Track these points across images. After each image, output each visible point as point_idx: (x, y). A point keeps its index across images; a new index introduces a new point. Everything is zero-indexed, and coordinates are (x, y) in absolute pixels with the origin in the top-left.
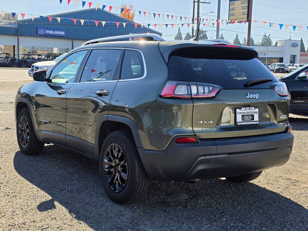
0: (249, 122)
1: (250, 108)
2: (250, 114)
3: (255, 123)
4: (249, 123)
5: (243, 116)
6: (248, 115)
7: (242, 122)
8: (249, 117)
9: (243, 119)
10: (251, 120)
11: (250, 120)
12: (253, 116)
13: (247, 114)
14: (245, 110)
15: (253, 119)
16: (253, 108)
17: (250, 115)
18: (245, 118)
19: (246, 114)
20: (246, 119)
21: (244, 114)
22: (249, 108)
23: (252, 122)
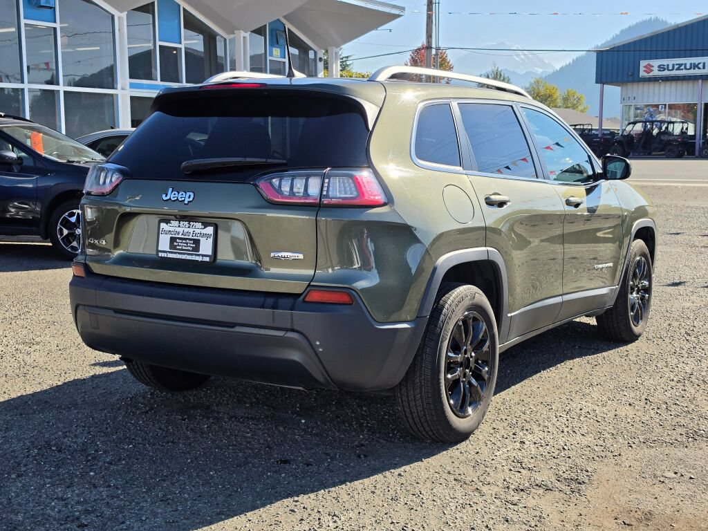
0: (184, 254)
1: (191, 223)
2: (190, 237)
3: (199, 259)
4: (184, 257)
5: (173, 240)
6: (186, 239)
7: (170, 252)
8: (187, 244)
9: (172, 246)
10: (192, 251)
11: (189, 250)
12: (197, 242)
13: (182, 236)
14: (179, 226)
15: (196, 248)
16: (199, 225)
17: (190, 240)
18: (178, 245)
19: (180, 236)
20: (180, 248)
21: (176, 236)
22: (189, 224)
23: (192, 255)
